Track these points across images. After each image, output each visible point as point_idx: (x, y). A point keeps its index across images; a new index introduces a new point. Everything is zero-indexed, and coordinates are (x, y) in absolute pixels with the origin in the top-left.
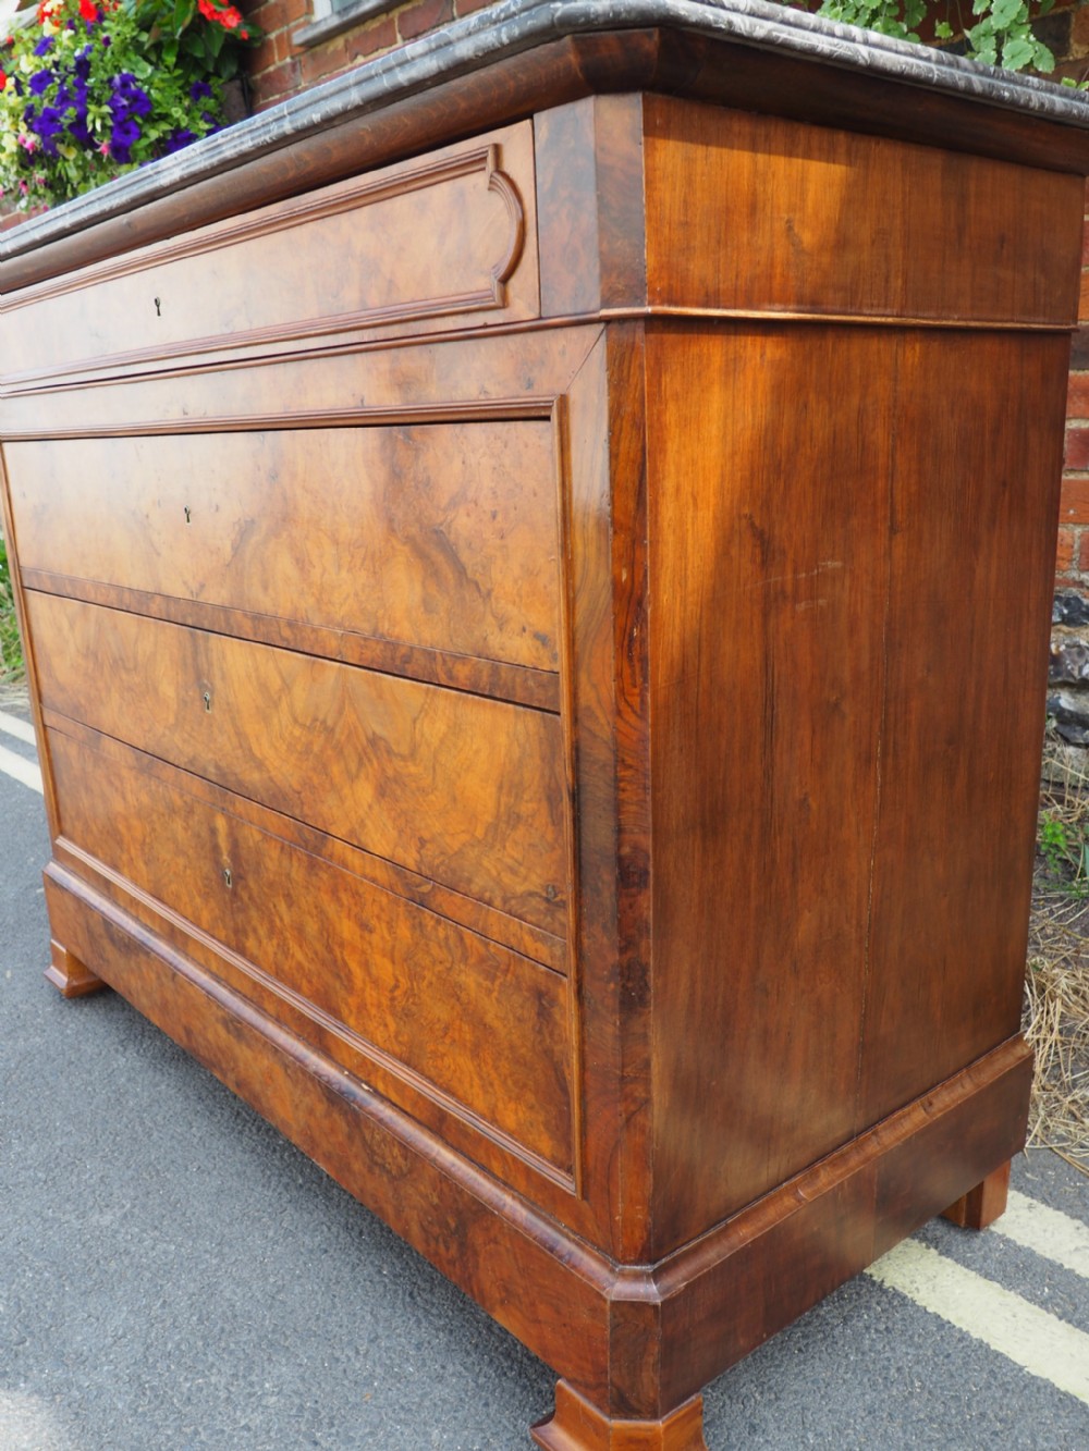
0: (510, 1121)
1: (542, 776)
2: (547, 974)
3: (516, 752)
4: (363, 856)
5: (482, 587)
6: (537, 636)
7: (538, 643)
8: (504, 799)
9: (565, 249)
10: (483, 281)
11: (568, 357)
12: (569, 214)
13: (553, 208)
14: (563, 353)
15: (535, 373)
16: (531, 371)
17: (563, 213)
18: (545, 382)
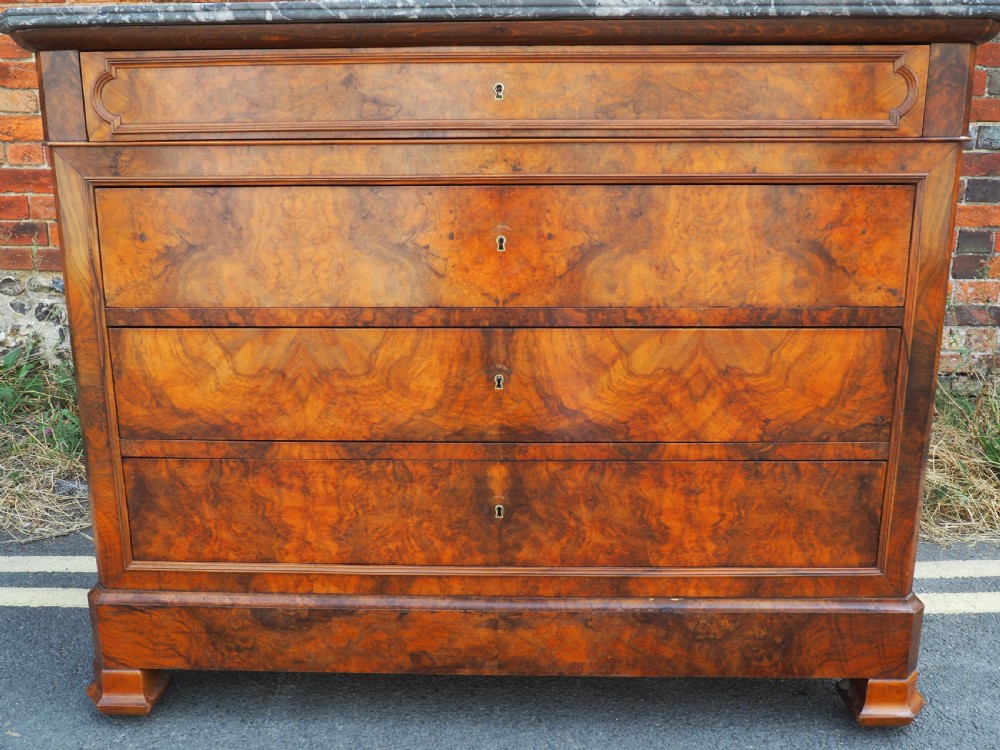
0: (826, 559)
1: (882, 361)
2: (870, 464)
3: (863, 352)
4: (701, 446)
5: (848, 270)
6: (889, 290)
7: (890, 294)
8: (847, 380)
9: (943, 107)
10: (882, 115)
11: (932, 156)
12: (948, 92)
13: (938, 88)
14: (929, 154)
15: (908, 162)
16: (905, 161)
17: (944, 91)
18: (914, 167)
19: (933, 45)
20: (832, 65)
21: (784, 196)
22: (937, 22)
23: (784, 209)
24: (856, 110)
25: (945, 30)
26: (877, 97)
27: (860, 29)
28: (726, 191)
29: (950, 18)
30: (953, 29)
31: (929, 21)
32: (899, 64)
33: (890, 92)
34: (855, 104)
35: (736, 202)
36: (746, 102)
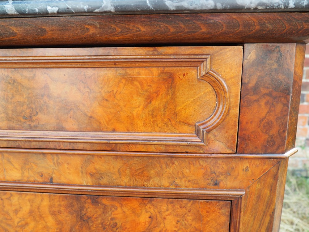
9: (261, 121)
10: (186, 128)
11: (249, 172)
12: (266, 103)
13: (254, 98)
14: (246, 170)
15: (222, 178)
16: (218, 176)
17: (263, 102)
18: (229, 184)
19: (246, 45)
20: (121, 71)
21: (86, 206)
22: (246, 17)
23: (89, 218)
24: (154, 122)
25: (258, 27)
26: (178, 108)
27: (142, 29)
28: (28, 197)
29: (262, 12)
30: (269, 26)
31: (234, 16)
32: (204, 68)
33: (195, 102)
34: (153, 116)
35: (38, 209)
36: (28, 111)
